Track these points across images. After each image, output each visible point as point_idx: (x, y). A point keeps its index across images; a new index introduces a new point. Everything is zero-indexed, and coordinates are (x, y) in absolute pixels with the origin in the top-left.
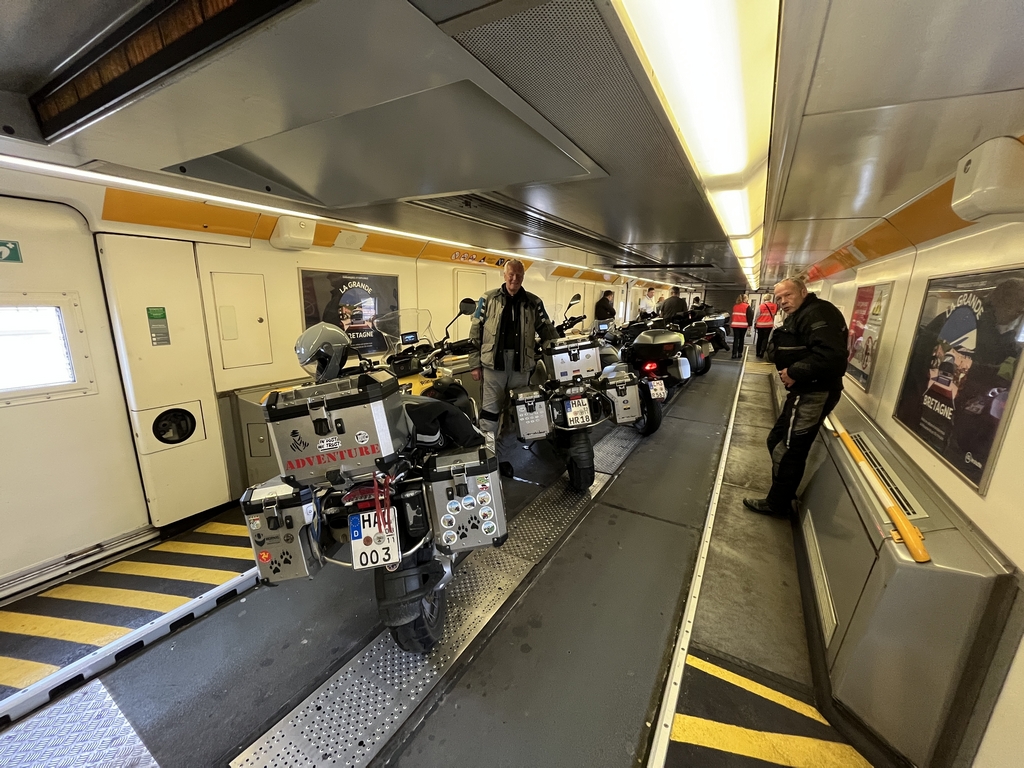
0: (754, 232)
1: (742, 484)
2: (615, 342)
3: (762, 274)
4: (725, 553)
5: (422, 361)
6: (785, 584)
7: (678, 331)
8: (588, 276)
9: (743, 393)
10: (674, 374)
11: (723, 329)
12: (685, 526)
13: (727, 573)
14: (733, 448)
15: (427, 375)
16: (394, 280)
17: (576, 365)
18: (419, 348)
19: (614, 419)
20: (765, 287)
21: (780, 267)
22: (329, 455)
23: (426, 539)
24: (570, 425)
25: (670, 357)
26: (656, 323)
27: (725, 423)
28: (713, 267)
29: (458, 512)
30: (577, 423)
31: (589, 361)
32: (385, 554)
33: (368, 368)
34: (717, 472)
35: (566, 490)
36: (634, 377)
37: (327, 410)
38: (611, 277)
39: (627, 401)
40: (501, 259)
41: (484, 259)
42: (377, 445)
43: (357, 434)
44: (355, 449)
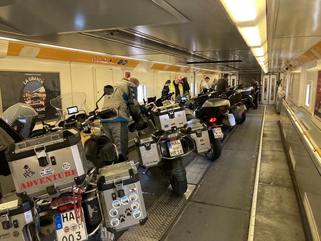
0: (263, 44)
1: (269, 183)
2: (191, 107)
3: (269, 65)
4: (264, 222)
5: (83, 124)
6: (297, 234)
7: (226, 99)
8: (171, 69)
9: (265, 132)
10: (226, 123)
11: (250, 96)
12: (241, 209)
13: (267, 232)
14: (262, 164)
15: (86, 132)
16: (57, 75)
17: (173, 121)
18: (78, 116)
19: (196, 151)
20: (272, 71)
21: (279, 60)
22: (47, 178)
23: (101, 225)
24: (171, 156)
25: (223, 114)
26: (213, 94)
27: (257, 150)
28: (242, 61)
29: (119, 207)
30: (176, 155)
31: (180, 118)
32: (78, 236)
33: (48, 129)
34: (255, 178)
35: (171, 196)
36: (206, 126)
37: (46, 152)
38: (184, 69)
39: (203, 140)
40: (121, 60)
41: (111, 61)
42: (75, 170)
43: (64, 164)
44: (62, 173)
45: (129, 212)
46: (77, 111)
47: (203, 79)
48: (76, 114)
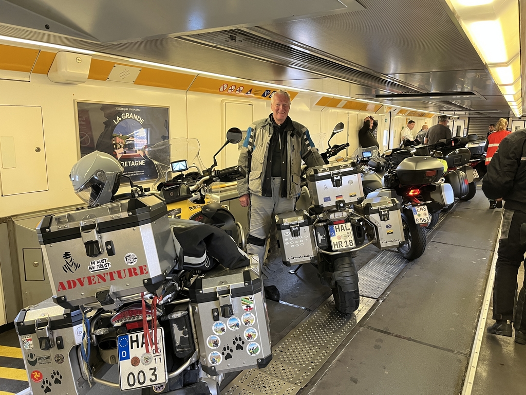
0: (511, 60)
2: (378, 169)
3: (524, 102)
5: (191, 188)
7: (441, 158)
8: (350, 105)
10: (437, 199)
12: (452, 351)
15: (196, 201)
16: (165, 111)
17: (338, 190)
18: (188, 175)
19: (377, 244)
22: (99, 276)
23: (192, 359)
24: (334, 249)
25: (432, 184)
26: (420, 150)
27: (491, 249)
28: (474, 94)
29: (223, 333)
30: (341, 248)
31: (352, 186)
32: (152, 375)
33: (138, 194)
34: (484, 297)
35: (332, 314)
36: (397, 202)
37: (98, 232)
38: (374, 106)
39: (390, 225)
40: (267, 91)
41: (250, 91)
42: (145, 266)
43: (127, 255)
44: (124, 270)
45: (240, 343)
46: (186, 167)
47: (405, 125)
48: (185, 173)
